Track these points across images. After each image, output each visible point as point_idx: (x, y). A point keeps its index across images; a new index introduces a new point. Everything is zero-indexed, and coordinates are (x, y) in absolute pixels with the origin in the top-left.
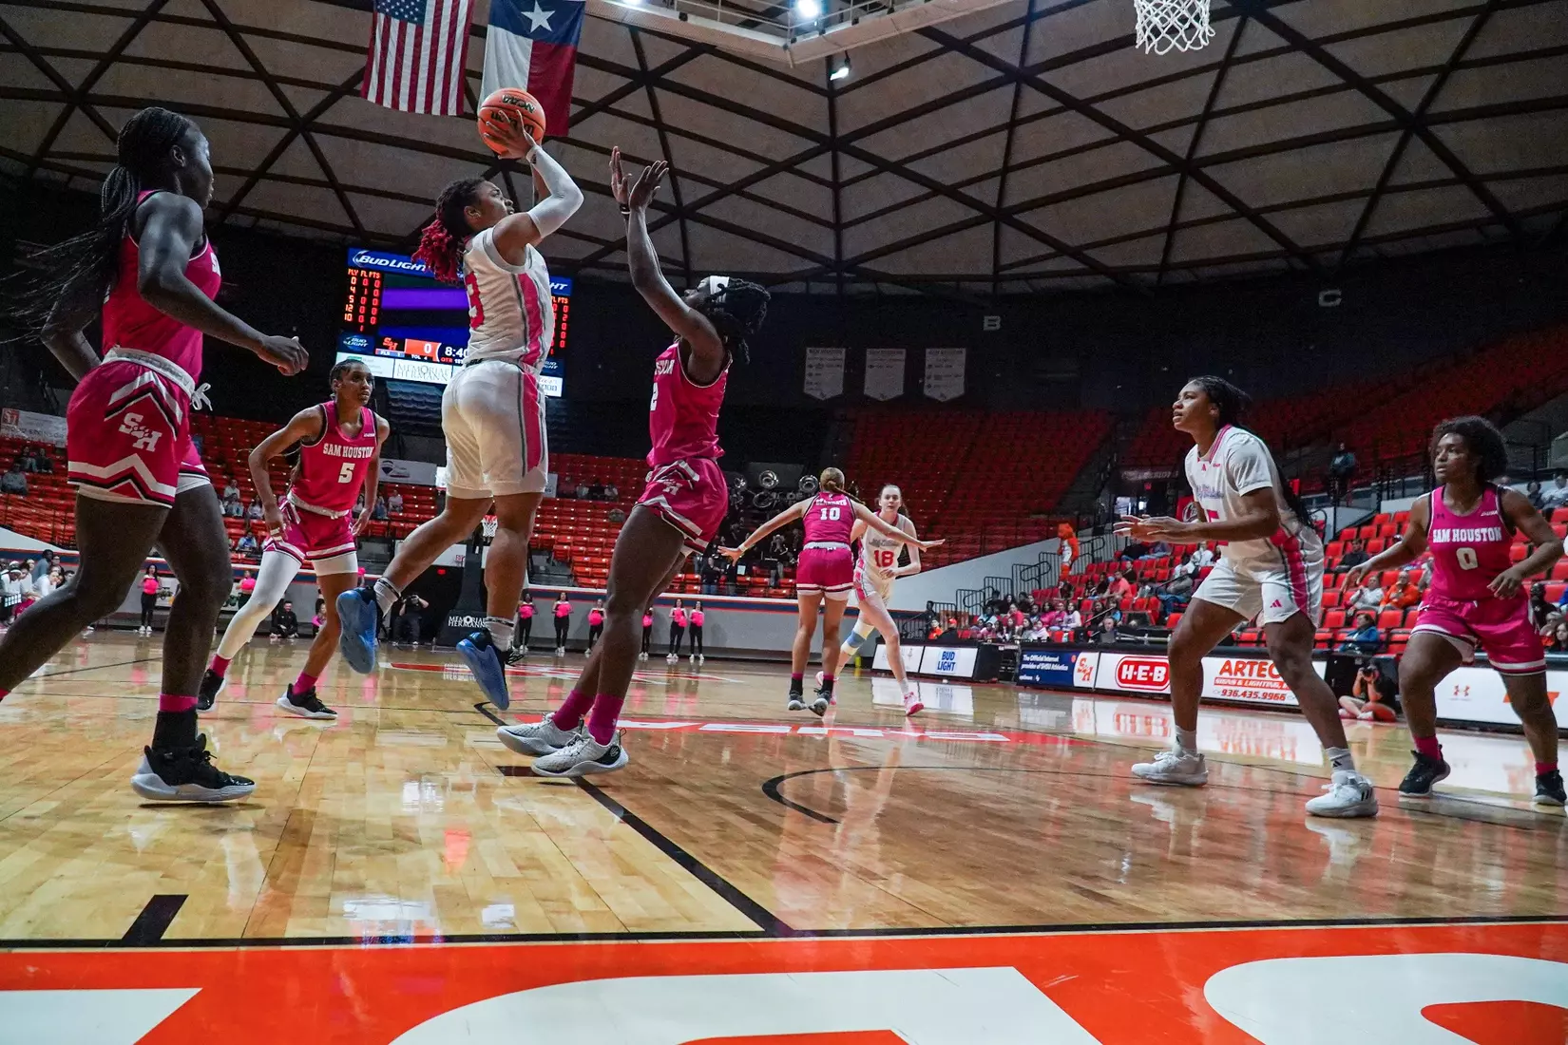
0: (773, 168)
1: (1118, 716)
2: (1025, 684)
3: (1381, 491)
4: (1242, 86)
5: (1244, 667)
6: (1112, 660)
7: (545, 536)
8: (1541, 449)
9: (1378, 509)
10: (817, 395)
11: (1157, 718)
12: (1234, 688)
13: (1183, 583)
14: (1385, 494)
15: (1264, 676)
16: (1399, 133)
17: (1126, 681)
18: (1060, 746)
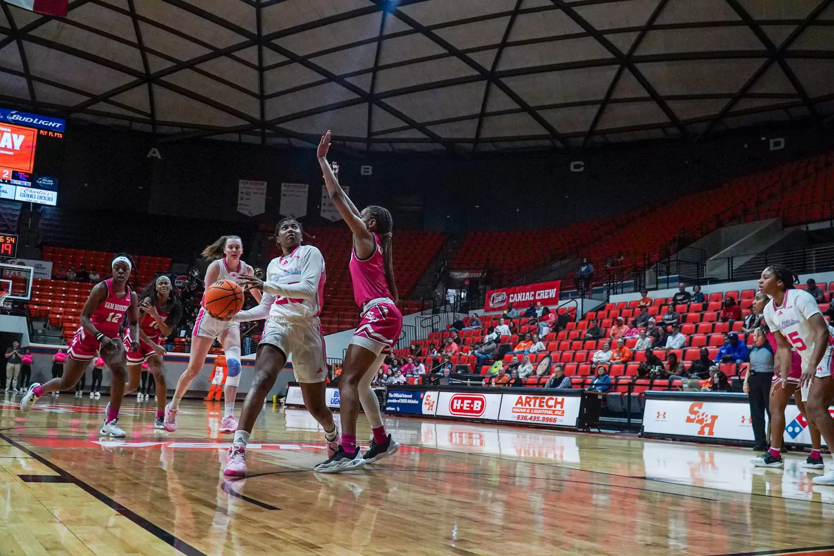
0: (217, 53)
1: (451, 434)
2: (390, 413)
3: (610, 289)
4: (526, 27)
5: (530, 401)
6: (447, 396)
7: (43, 308)
8: (700, 265)
9: (608, 301)
10: (246, 212)
11: (476, 434)
12: (525, 415)
13: (490, 347)
14: (611, 291)
15: (543, 406)
16: (617, 66)
17: (456, 410)
18: (413, 453)
